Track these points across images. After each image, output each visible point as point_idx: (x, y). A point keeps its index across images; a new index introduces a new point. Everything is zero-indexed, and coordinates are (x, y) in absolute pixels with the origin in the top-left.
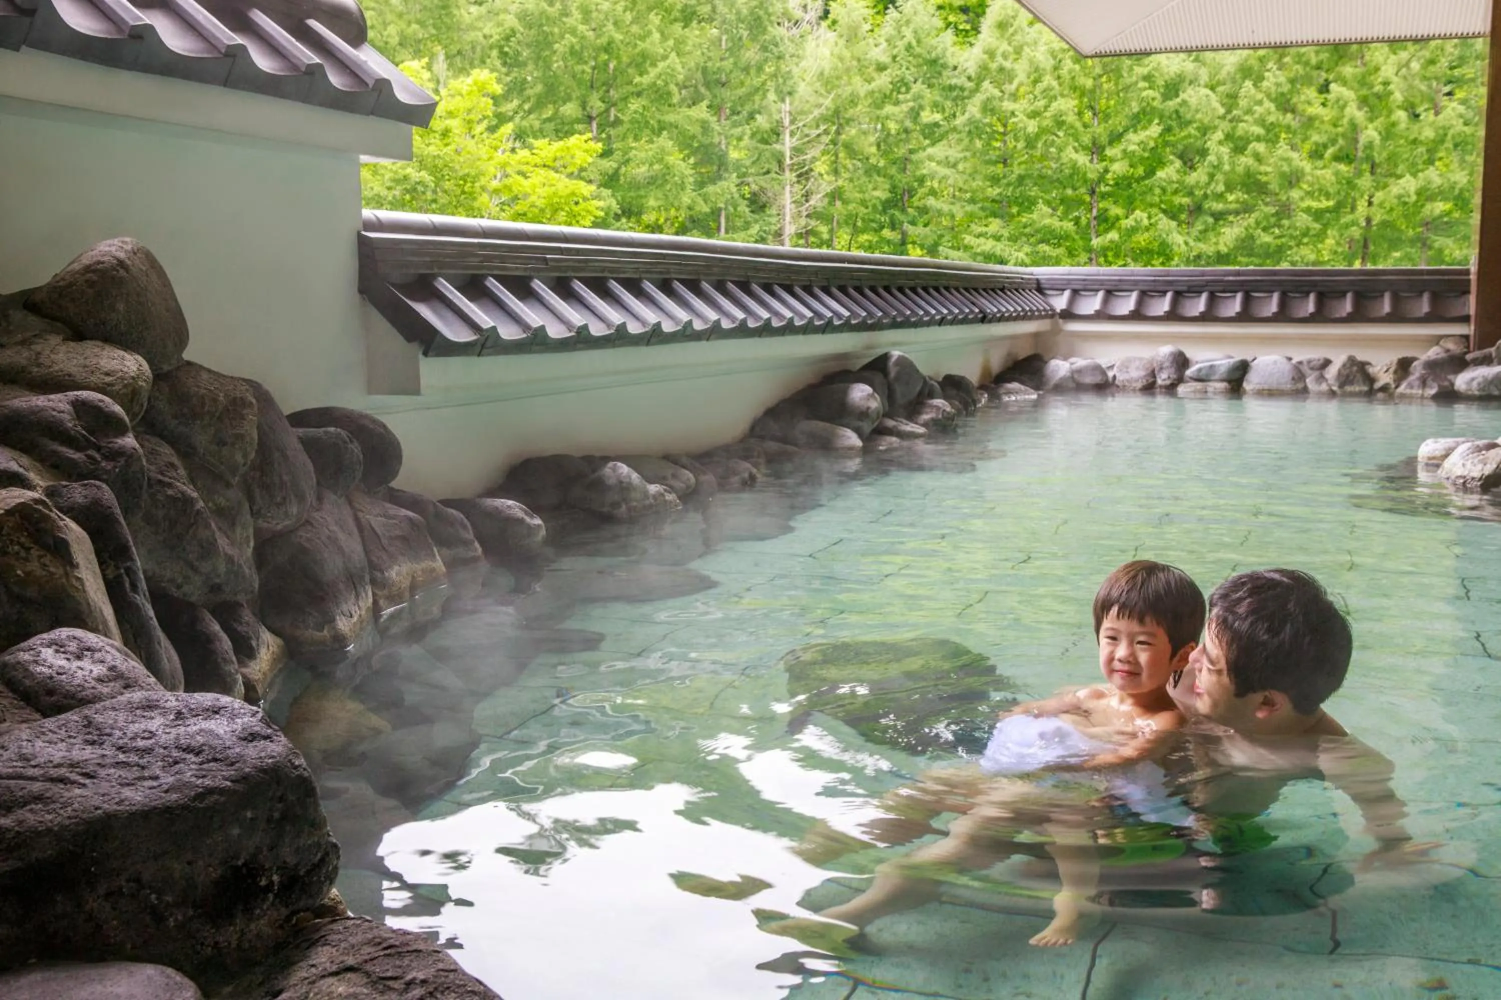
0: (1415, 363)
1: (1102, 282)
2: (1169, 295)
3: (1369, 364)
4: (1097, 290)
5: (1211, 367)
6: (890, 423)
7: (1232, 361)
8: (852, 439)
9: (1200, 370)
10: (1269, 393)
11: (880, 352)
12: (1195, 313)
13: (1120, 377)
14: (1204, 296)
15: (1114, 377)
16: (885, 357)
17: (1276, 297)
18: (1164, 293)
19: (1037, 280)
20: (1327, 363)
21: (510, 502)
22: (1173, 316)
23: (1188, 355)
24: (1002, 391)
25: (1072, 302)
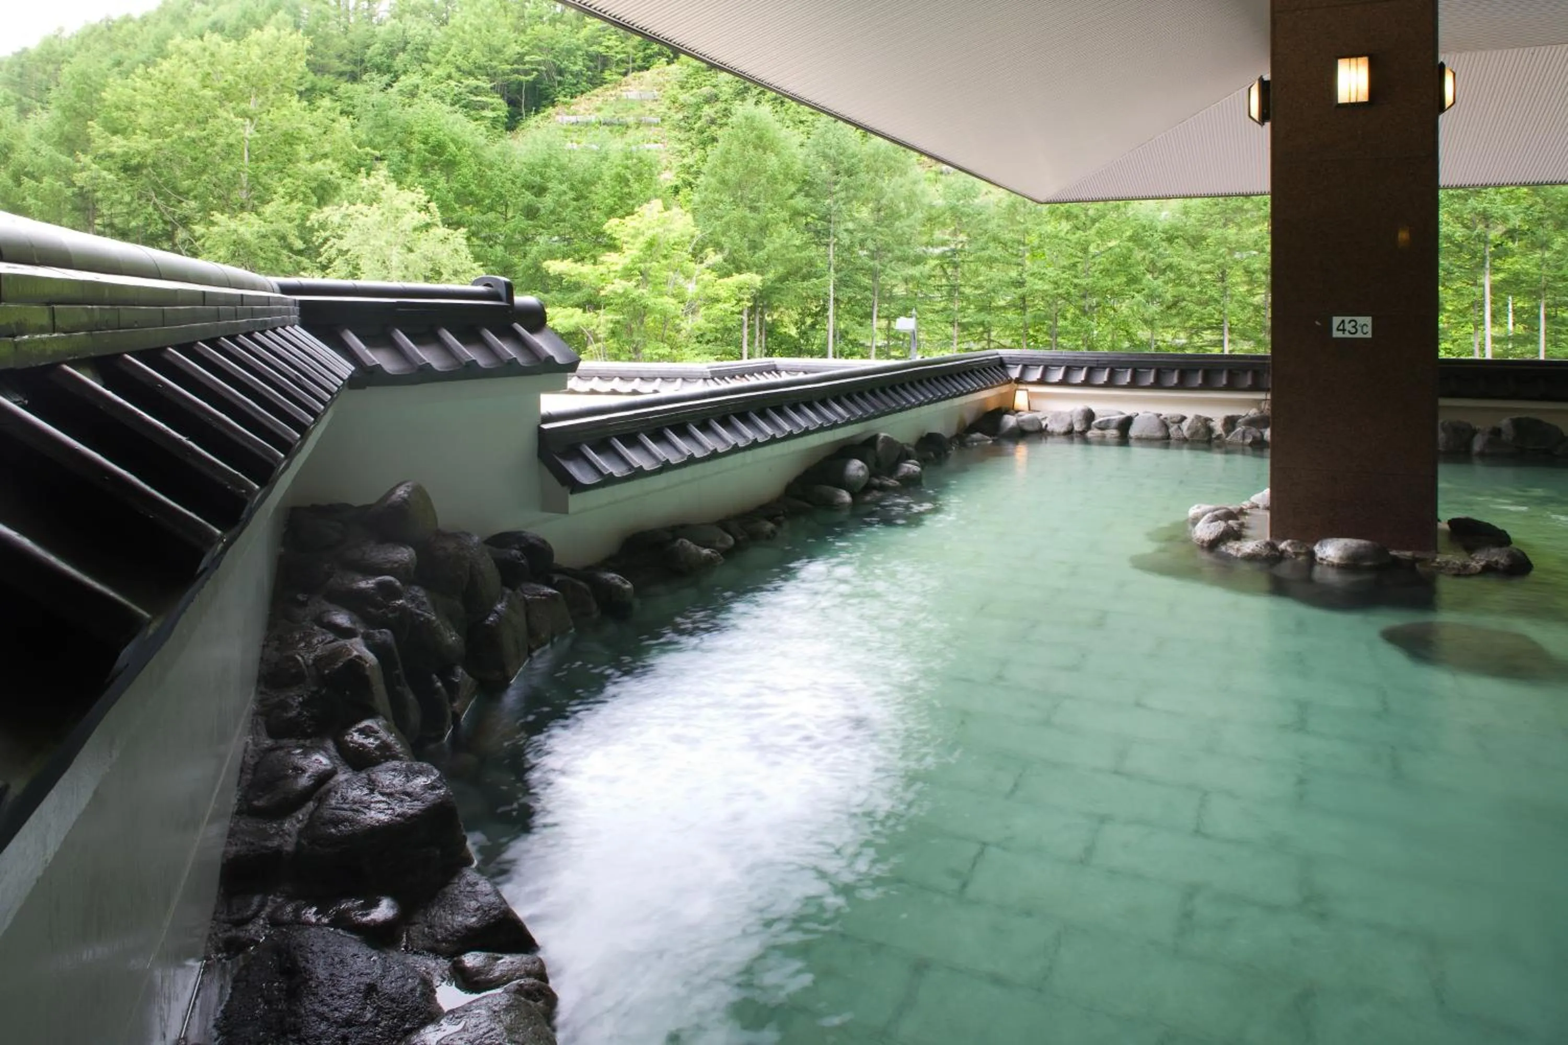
0: (1240, 421)
1: (1042, 360)
2: (1085, 370)
3: (1211, 420)
4: (1039, 366)
5: (1108, 420)
6: (876, 481)
7: (1122, 416)
8: (846, 497)
9: (1100, 422)
10: (1146, 441)
11: (873, 434)
12: (1101, 382)
13: (1049, 428)
14: (1107, 371)
15: (1046, 426)
16: (875, 437)
17: (1153, 372)
18: (1082, 368)
19: (1001, 358)
20: (1183, 418)
21: (613, 575)
22: (1087, 383)
23: (1094, 410)
24: (968, 439)
25: (1023, 373)
